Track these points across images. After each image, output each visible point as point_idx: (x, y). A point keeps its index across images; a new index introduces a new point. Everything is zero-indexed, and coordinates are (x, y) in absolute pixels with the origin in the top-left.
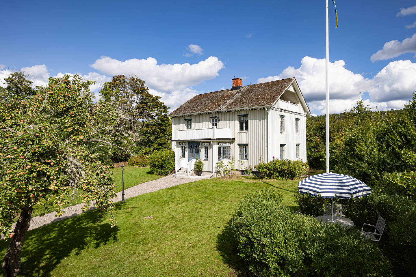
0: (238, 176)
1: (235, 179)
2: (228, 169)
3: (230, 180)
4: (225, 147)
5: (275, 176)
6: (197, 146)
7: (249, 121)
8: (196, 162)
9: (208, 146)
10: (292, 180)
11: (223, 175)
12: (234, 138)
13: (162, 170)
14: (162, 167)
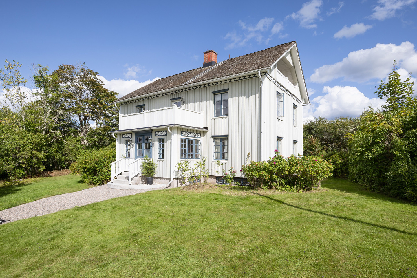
0: (212, 185)
1: (207, 190)
2: (197, 175)
3: (199, 191)
4: (192, 141)
5: (278, 184)
6: (147, 138)
7: (230, 100)
8: (144, 163)
9: (164, 137)
10: (308, 190)
11: (188, 183)
12: (206, 128)
13: (95, 177)
14: (95, 172)
